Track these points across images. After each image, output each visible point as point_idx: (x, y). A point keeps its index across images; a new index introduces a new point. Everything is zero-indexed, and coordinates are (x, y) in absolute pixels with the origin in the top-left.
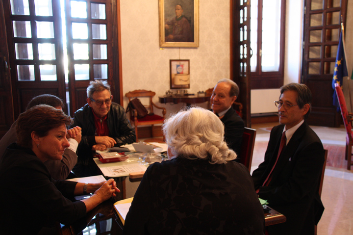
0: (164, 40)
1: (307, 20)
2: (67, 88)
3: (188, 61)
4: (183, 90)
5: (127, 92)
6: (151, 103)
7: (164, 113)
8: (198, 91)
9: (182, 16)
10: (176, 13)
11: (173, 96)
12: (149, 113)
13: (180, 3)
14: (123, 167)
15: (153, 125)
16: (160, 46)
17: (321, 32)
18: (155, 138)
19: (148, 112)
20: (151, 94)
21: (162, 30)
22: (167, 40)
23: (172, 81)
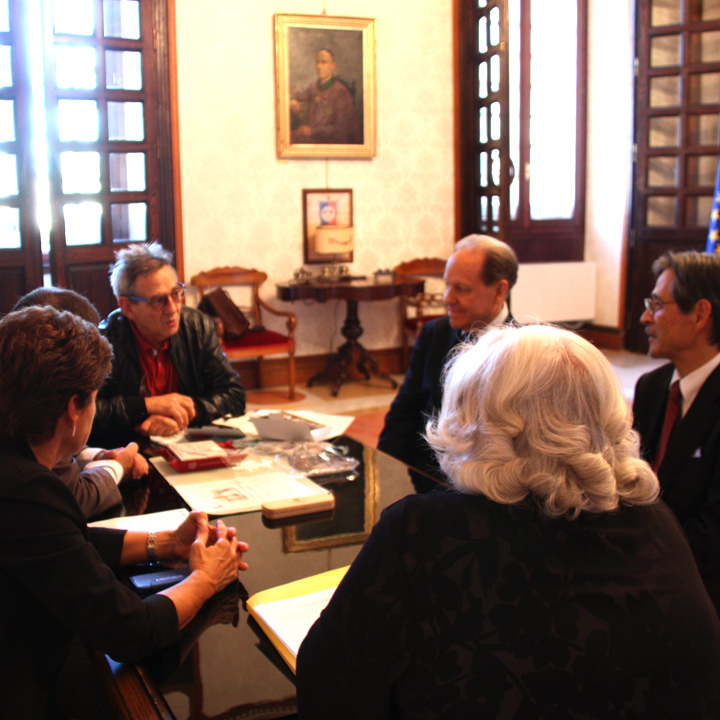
0: (287, 138)
1: (641, 90)
2: (46, 265)
3: (349, 191)
4: (338, 266)
5: (196, 272)
6: (257, 301)
7: (291, 326)
8: (375, 270)
9: (334, 80)
10: (318, 71)
11: (313, 282)
12: (251, 327)
13: (327, 47)
14: (237, 483)
15: (260, 358)
16: (280, 156)
17: (677, 121)
18: (268, 389)
19: (249, 324)
20: (255, 278)
21: (281, 113)
22: (296, 139)
23: (308, 245)
